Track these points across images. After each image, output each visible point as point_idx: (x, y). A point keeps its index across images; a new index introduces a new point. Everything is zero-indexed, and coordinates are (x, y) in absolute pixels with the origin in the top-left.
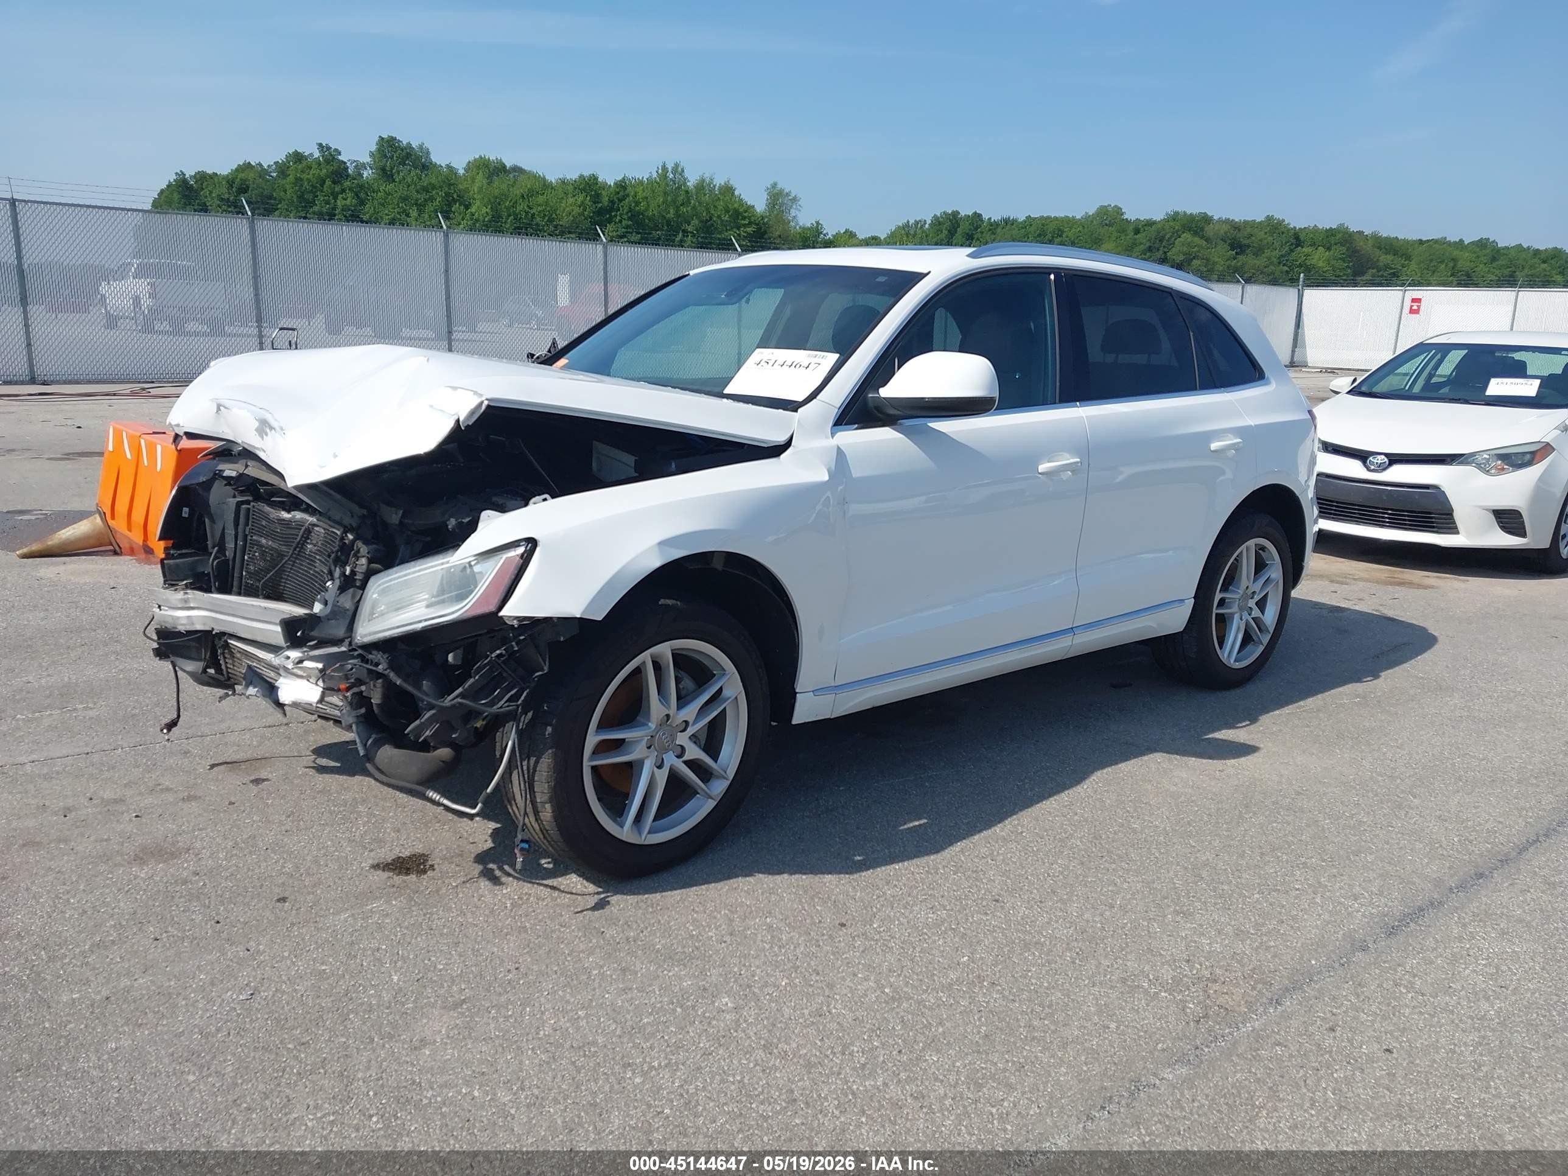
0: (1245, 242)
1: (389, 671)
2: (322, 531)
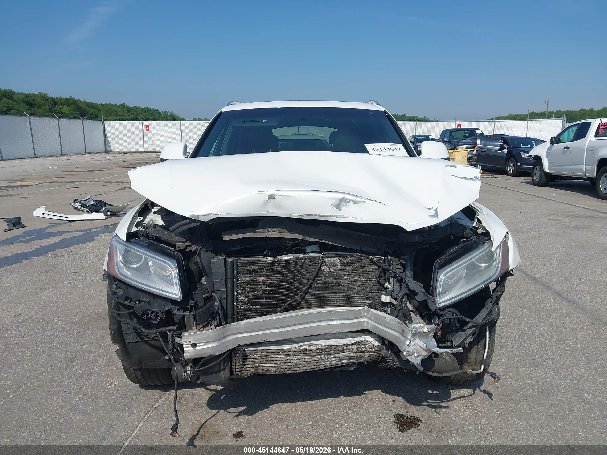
0: (33, 102)
1: (461, 316)
2: (335, 259)
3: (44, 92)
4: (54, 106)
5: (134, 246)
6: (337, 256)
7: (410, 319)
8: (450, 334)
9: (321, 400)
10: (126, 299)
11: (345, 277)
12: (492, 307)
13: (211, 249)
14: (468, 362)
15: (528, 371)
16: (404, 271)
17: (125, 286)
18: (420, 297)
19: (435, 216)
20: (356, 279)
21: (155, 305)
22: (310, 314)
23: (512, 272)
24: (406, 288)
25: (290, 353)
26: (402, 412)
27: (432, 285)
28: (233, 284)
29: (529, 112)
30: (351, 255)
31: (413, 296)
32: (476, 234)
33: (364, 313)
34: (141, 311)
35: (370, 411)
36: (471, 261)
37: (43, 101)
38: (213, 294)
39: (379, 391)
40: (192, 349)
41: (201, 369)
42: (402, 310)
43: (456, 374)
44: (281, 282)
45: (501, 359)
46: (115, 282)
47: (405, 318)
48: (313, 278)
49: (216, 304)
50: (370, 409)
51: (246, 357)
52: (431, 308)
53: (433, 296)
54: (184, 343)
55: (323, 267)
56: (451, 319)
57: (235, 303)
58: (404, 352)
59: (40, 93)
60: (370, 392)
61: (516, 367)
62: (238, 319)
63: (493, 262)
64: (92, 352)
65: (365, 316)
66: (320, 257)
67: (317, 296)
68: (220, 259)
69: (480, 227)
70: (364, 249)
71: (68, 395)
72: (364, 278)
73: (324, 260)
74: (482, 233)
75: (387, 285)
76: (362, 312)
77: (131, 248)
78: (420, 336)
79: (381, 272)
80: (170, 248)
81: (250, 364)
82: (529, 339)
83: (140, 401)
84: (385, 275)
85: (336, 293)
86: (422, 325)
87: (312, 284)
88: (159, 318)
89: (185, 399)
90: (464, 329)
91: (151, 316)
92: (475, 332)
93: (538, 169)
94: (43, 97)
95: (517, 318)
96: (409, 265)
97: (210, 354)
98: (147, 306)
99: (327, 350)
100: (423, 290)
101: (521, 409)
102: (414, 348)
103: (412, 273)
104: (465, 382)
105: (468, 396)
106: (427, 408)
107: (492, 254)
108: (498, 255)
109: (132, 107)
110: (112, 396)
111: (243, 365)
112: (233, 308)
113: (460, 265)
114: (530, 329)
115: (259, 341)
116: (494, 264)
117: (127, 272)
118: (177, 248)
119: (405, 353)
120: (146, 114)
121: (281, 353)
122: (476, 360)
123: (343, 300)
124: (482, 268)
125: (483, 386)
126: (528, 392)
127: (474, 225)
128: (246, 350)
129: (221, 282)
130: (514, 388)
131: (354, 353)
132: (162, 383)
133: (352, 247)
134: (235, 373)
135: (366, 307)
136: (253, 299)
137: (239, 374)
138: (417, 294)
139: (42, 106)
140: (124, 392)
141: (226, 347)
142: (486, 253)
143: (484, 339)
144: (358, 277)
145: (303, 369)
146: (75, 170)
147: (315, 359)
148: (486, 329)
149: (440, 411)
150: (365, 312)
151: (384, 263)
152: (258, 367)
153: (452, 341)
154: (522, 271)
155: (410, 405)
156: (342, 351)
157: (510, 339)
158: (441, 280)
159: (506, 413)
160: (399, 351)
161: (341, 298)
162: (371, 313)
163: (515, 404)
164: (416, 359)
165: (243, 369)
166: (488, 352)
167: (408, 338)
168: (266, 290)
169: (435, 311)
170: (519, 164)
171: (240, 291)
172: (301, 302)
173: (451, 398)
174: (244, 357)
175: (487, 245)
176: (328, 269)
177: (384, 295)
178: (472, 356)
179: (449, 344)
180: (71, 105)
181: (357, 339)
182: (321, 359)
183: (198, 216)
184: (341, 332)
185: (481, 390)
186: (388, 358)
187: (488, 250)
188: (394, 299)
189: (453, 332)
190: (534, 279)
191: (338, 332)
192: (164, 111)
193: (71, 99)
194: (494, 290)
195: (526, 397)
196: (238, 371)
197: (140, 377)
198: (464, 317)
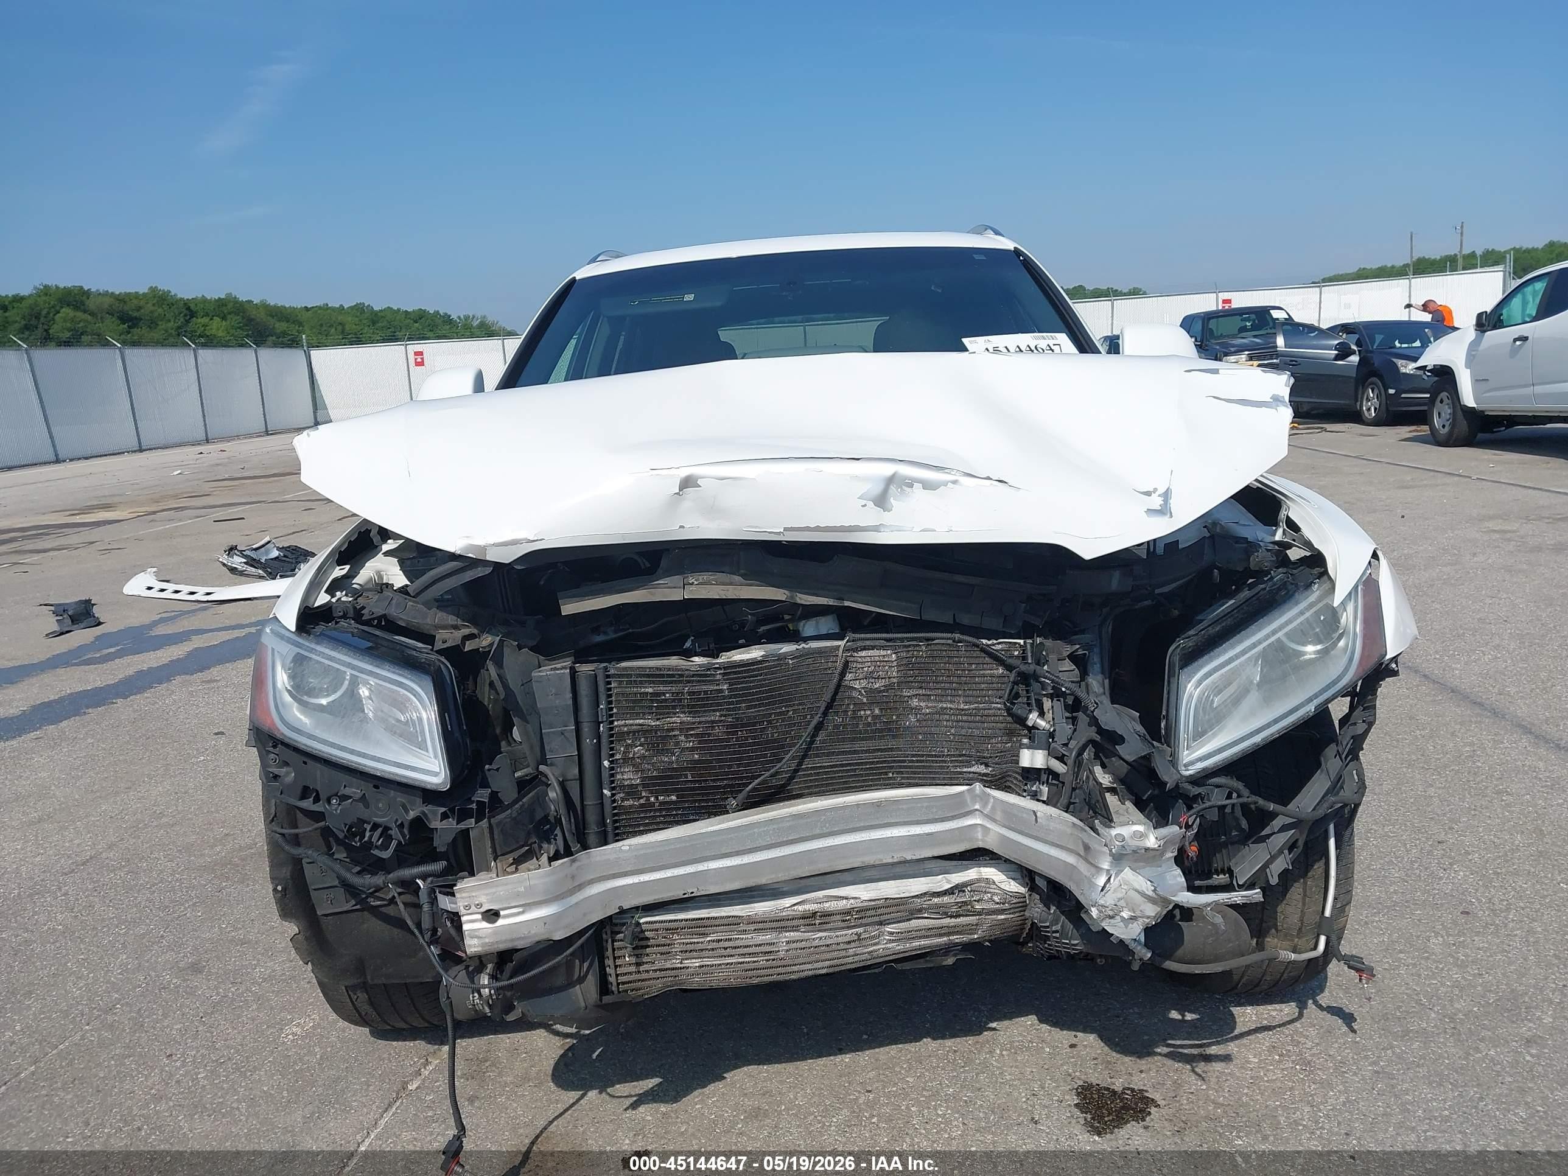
0: (135, 314)
1: (1254, 798)
2: (883, 653)
3: (163, 286)
4: (188, 321)
5: (317, 643)
6: (888, 644)
7: (1104, 813)
8: (1224, 851)
9: (867, 1052)
10: (305, 793)
11: (915, 702)
12: (1342, 769)
13: (534, 643)
14: (1280, 928)
15: (1454, 945)
16: (1083, 678)
17: (298, 759)
18: (1131, 750)
19: (1164, 511)
20: (945, 705)
21: (380, 805)
22: (817, 812)
23: (1394, 666)
24: (1090, 725)
25: (768, 925)
26: (1097, 1077)
27: (1164, 713)
28: (599, 738)
29: (1412, 257)
30: (928, 639)
31: (1110, 747)
32: (1284, 561)
33: (974, 803)
34: (346, 825)
35: (1008, 1077)
36: (1273, 639)
37: (160, 310)
38: (542, 768)
39: (1032, 1020)
40: (485, 925)
41: (512, 981)
42: (1081, 788)
43: (1248, 962)
44: (732, 726)
45: (1374, 915)
46: (275, 747)
47: (1091, 812)
48: (822, 709)
49: (552, 795)
50: (1006, 1071)
51: (644, 943)
52: (1165, 778)
53: (1168, 746)
54: (462, 911)
55: (849, 676)
56: (1225, 806)
57: (605, 791)
58: (1093, 909)
59: (153, 290)
60: (1006, 1023)
61: (1418, 937)
62: (617, 835)
63: (1339, 639)
64: (249, 942)
65: (977, 810)
66: (841, 650)
67: (835, 760)
68: (558, 669)
69: (1294, 540)
70: (966, 620)
71: (178, 1064)
72: (966, 703)
73: (851, 656)
74: (1303, 560)
75: (1033, 718)
76: (969, 800)
77: (312, 650)
78: (1136, 861)
79: (1015, 683)
80: (420, 645)
81: (655, 961)
82: (1450, 857)
83: (370, 1074)
84: (1027, 691)
85: (891, 749)
86: (1140, 828)
87: (819, 727)
88: (394, 843)
89: (493, 1065)
90: (1263, 833)
91: (371, 837)
92: (1297, 840)
93: (1446, 401)
94: (161, 298)
95: (1412, 800)
96: (1096, 659)
97: (537, 939)
98: (361, 812)
99: (872, 912)
100: (1140, 728)
101: (1441, 1056)
102: (1120, 895)
103: (1107, 681)
104: (1274, 986)
105: (1283, 1025)
106: (1169, 1062)
107: (1334, 615)
108: (1351, 619)
109: (381, 311)
110: (295, 1063)
111: (638, 964)
112: (602, 804)
113: (1243, 652)
114: (1451, 828)
115: (678, 894)
116: (1342, 643)
117: (302, 717)
118: (439, 645)
119: (1094, 912)
120: (416, 325)
121: (742, 927)
122: (1302, 921)
123: (910, 767)
124: (1307, 657)
125: (1326, 993)
126: (1457, 1006)
127: (1278, 537)
128: (642, 921)
129: (562, 734)
130: (1416, 998)
131: (951, 917)
132: (428, 1022)
133: (930, 615)
134: (614, 988)
135: (978, 787)
136: (656, 778)
137: (626, 991)
138: (1121, 740)
139: (160, 323)
140: (329, 1049)
141: (585, 915)
142: (1317, 614)
143: (1323, 861)
144: (951, 702)
145: (808, 970)
146: (239, 475)
147: (840, 940)
148: (1326, 832)
149: (1205, 1069)
150: (975, 798)
151: (1024, 658)
152: (681, 968)
153: (1230, 872)
154: (1416, 672)
155: (1119, 1056)
156: (915, 913)
157: (1396, 858)
158: (1191, 696)
159: (1398, 1070)
160: (1079, 906)
161: (904, 761)
162: (992, 800)
163: (1421, 1042)
164: (1126, 927)
165: (638, 977)
166: (1335, 899)
167: (1102, 869)
168: (692, 749)
169: (1177, 786)
170: (1392, 391)
171: (618, 757)
172: (791, 778)
173: (1236, 1032)
174: (636, 943)
175: (1316, 591)
176: (864, 683)
177: (1028, 748)
178: (1290, 911)
179: (1222, 879)
180: (229, 317)
181: (957, 878)
182: (859, 939)
183: (484, 549)
184: (909, 858)
185: (1320, 1007)
186: (1048, 927)
187: (1320, 605)
188: (1057, 758)
189: (1233, 844)
190: (1453, 691)
191: (902, 859)
192: (462, 317)
193: (230, 301)
194: (1344, 721)
195: (1452, 1019)
196: (623, 983)
197: (365, 1008)
198: (1261, 802)
